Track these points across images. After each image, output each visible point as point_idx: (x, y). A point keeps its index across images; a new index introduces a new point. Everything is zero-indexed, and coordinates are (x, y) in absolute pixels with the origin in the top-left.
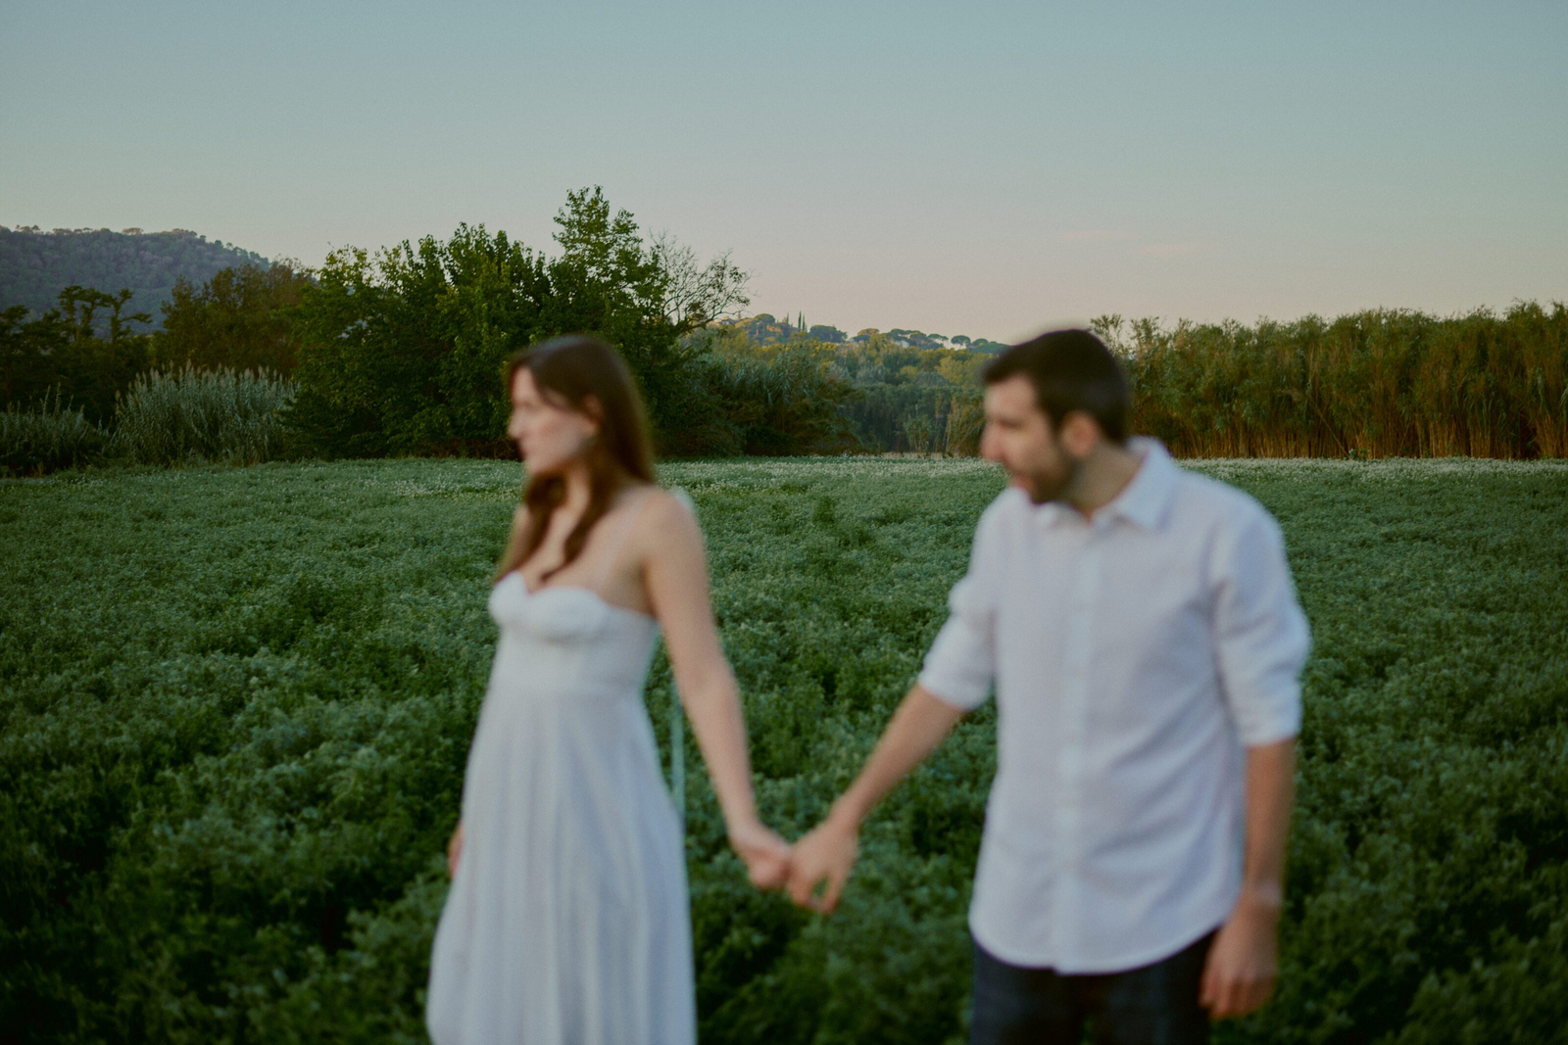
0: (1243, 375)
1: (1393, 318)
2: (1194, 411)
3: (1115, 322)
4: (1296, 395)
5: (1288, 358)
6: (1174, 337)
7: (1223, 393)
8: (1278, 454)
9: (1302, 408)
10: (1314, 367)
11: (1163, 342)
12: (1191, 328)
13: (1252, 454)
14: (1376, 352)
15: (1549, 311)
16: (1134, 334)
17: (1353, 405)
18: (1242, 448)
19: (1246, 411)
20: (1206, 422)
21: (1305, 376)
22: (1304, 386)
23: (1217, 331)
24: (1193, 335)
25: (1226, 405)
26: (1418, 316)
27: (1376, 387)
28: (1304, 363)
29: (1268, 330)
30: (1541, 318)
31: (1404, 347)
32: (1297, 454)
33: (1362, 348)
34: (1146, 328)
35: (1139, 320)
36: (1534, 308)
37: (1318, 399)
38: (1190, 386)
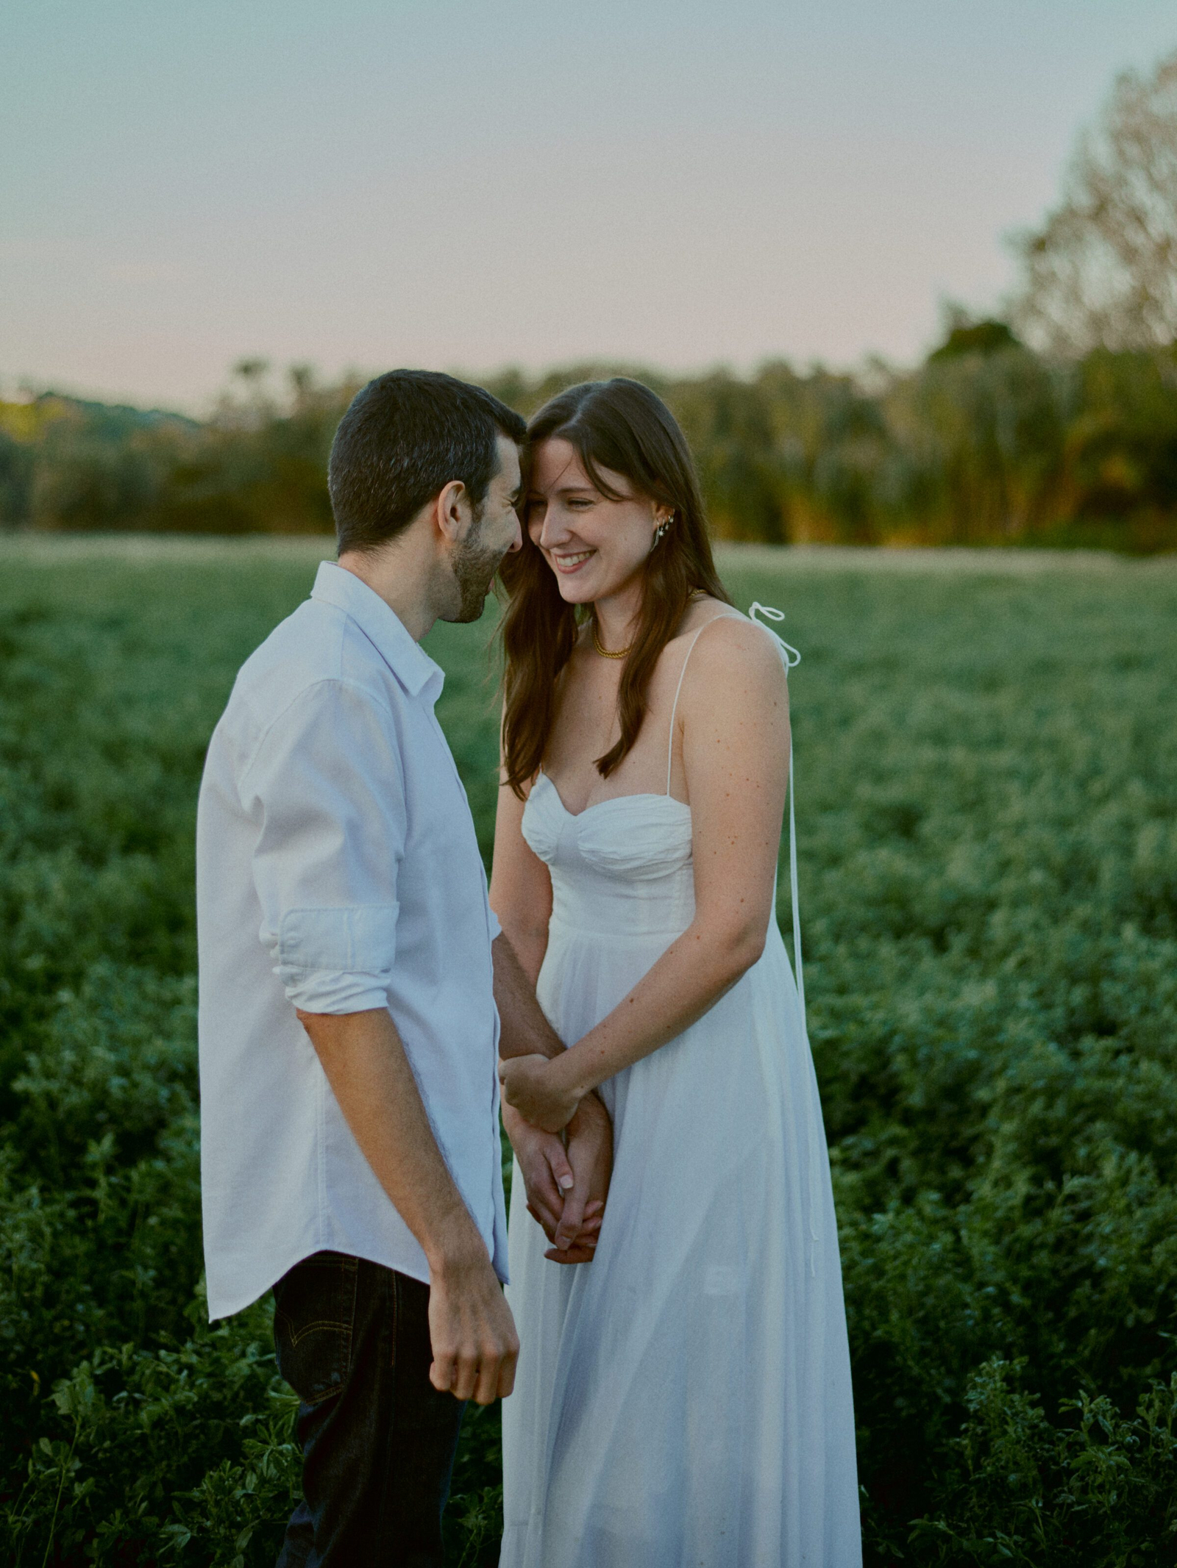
34: (301, 378)
35: (293, 363)
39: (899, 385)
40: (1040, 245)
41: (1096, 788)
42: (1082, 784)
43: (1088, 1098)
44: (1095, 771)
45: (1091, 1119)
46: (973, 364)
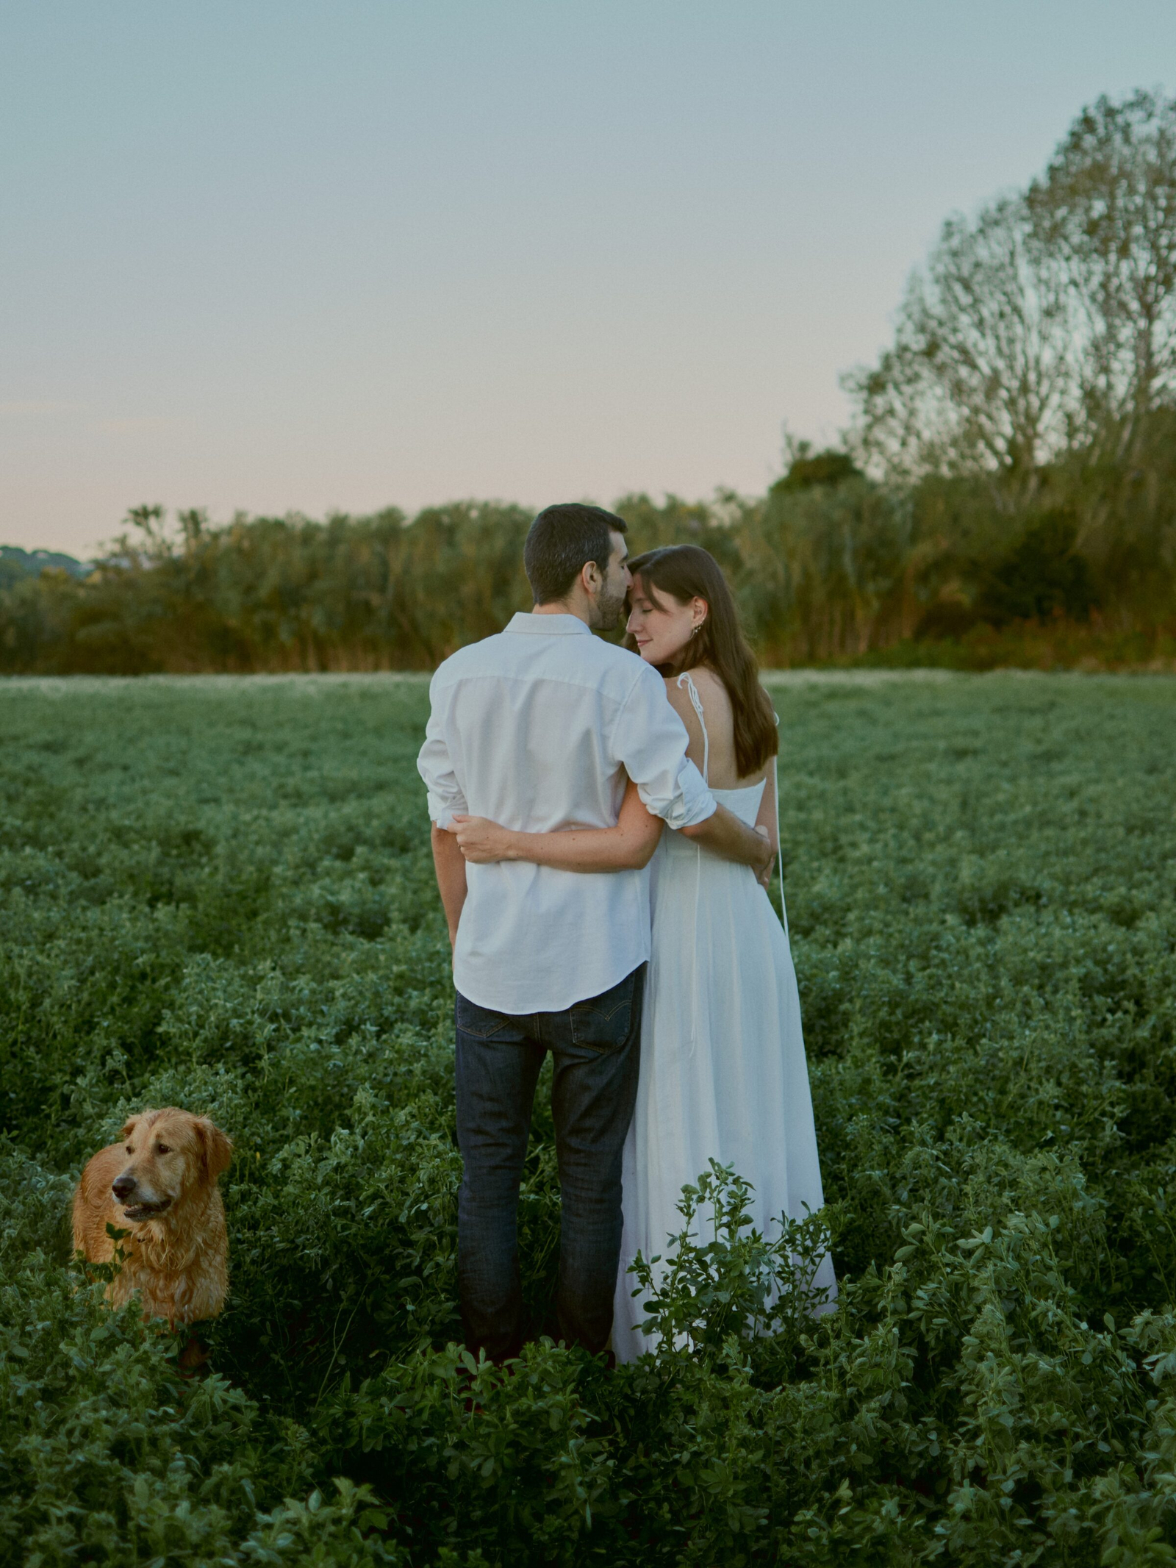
0: (313, 576)
1: (485, 509)
2: (257, 619)
3: (157, 513)
4: (375, 599)
5: (365, 556)
6: (229, 531)
7: (289, 598)
8: (354, 668)
9: (383, 614)
10: (396, 566)
11: (216, 536)
12: (250, 519)
13: (324, 668)
14: (468, 549)
15: (660, 502)
16: (178, 525)
17: (441, 610)
18: (312, 661)
19: (316, 618)
20: (269, 631)
21: (385, 577)
22: (382, 590)
23: (279, 525)
24: (251, 530)
25: (293, 611)
26: (513, 509)
27: (468, 589)
28: (385, 563)
29: (339, 523)
30: (653, 511)
31: (500, 543)
32: (376, 668)
33: (451, 543)
34: (192, 521)
35: (186, 508)
36: (644, 500)
37: (401, 604)
38: (250, 589)
39: (748, 513)
40: (876, 385)
41: (928, 836)
42: (917, 837)
43: (918, 1006)
44: (928, 825)
45: (922, 1021)
46: (817, 493)
